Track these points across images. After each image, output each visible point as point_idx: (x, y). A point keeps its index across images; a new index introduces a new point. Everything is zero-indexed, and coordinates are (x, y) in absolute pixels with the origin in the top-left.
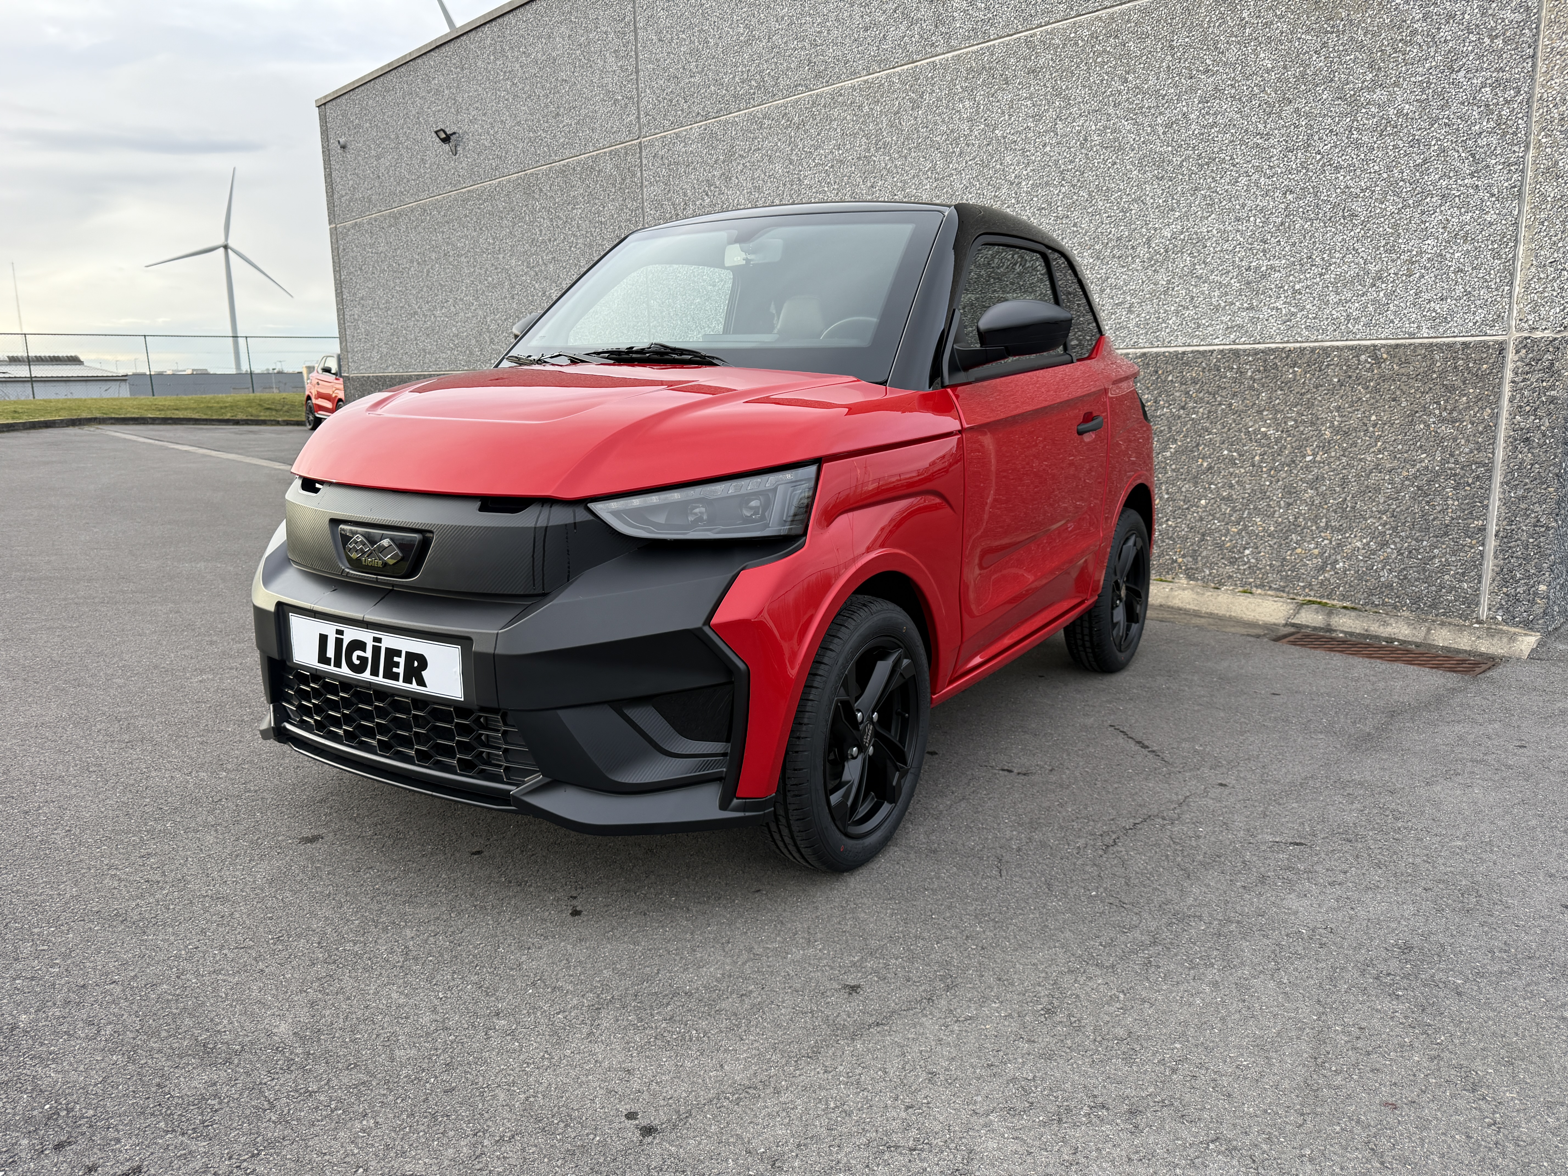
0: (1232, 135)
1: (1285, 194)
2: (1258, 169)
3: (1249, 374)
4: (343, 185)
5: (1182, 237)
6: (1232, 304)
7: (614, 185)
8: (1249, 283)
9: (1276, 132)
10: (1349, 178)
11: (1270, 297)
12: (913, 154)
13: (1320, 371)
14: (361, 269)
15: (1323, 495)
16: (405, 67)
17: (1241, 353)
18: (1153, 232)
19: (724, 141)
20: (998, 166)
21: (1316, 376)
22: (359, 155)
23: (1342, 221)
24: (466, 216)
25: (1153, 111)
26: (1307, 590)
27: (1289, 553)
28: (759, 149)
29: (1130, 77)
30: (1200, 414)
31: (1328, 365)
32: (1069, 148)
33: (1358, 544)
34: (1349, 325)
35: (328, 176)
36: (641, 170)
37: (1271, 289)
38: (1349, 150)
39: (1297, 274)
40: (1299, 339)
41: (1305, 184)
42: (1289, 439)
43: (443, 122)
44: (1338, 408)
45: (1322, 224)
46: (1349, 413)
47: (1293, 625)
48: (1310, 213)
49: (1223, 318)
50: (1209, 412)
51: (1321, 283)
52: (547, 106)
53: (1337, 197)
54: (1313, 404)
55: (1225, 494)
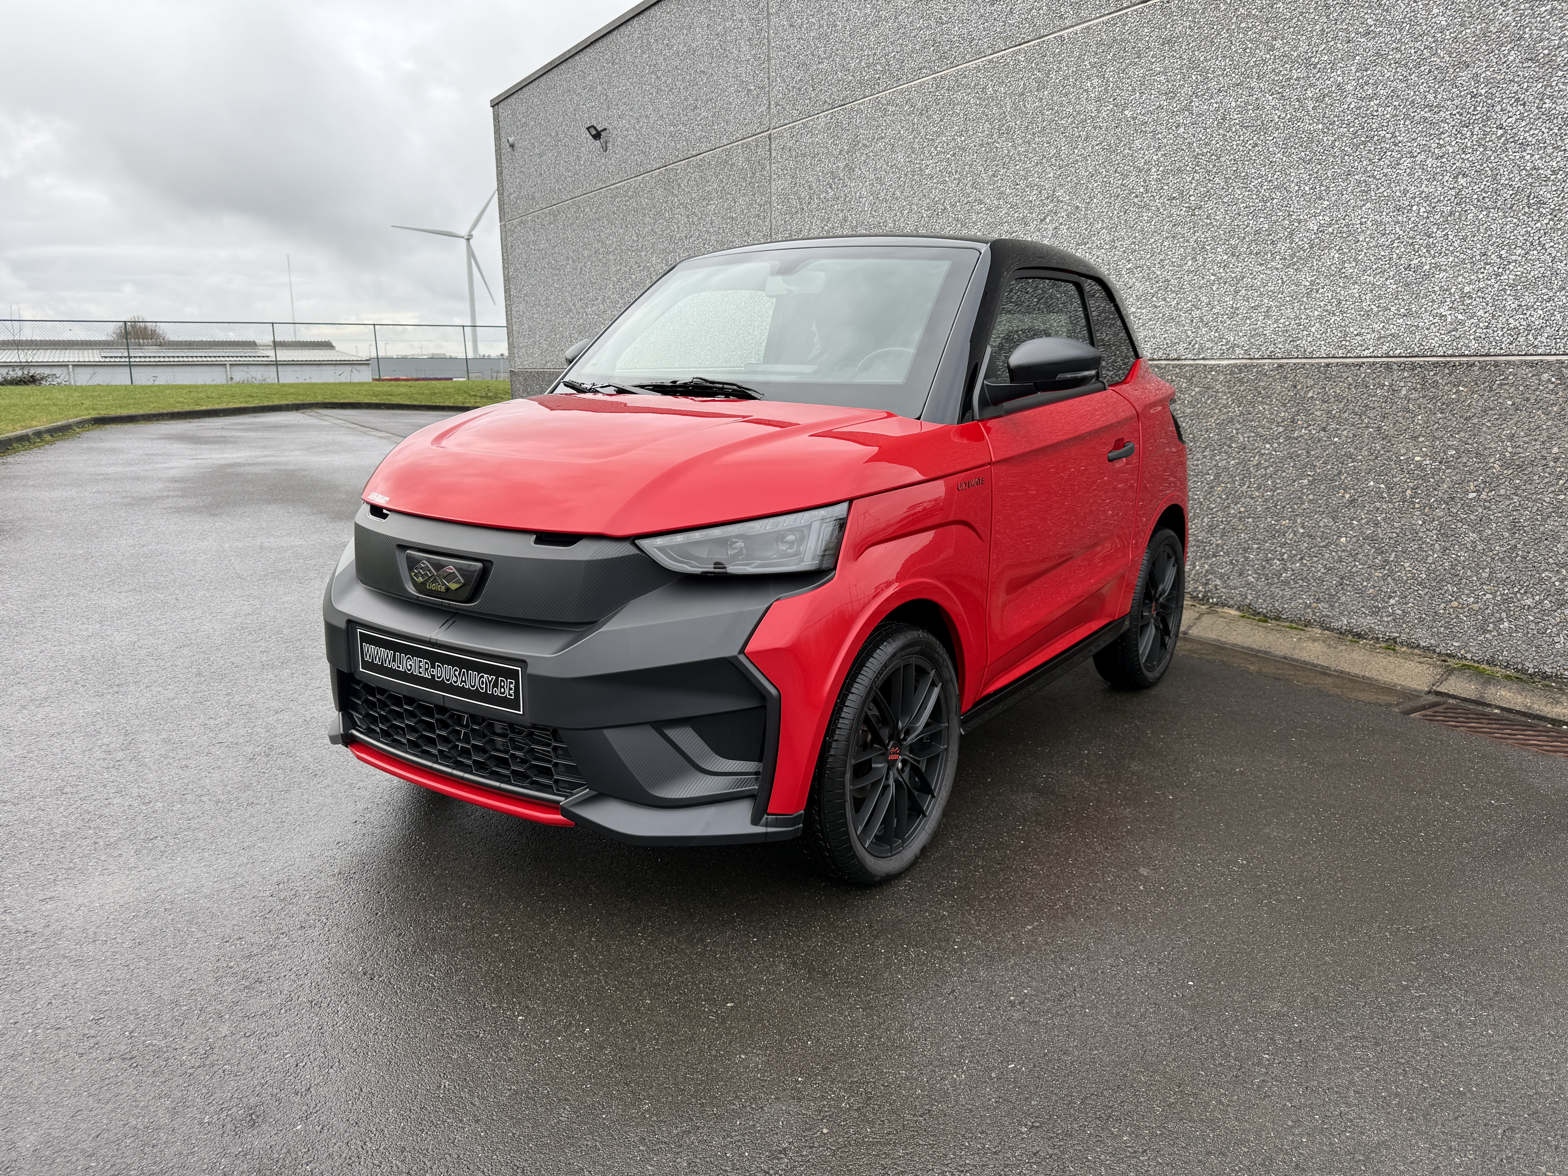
0: (1395, 108)
1: (1456, 177)
2: (1425, 149)
3: (1404, 392)
4: (511, 183)
5: (1330, 230)
6: (1387, 309)
7: (744, 179)
8: (1407, 285)
9: (1449, 103)
10: (1537, 157)
11: (1433, 301)
12: (1037, 139)
13: (1491, 390)
14: (525, 266)
15: (1488, 541)
16: (564, 64)
17: (1395, 367)
18: (1296, 224)
19: (848, 130)
20: (1126, 151)
21: (1485, 397)
22: (525, 153)
23: (1527, 210)
24: (614, 213)
25: (1302, 82)
26: (1463, 652)
27: (1443, 606)
28: (882, 138)
29: (1278, 44)
30: (1343, 438)
31: (1501, 384)
32: (1205, 129)
33: (1529, 602)
34: (1530, 337)
35: (500, 174)
36: (770, 163)
37: (1434, 292)
38: (1539, 123)
39: (1466, 275)
40: (1467, 352)
41: (1481, 165)
42: (1447, 471)
43: (596, 118)
44: (1511, 437)
45: (1500, 214)
46: (1525, 443)
47: (1438, 693)
48: (1487, 200)
49: (1375, 326)
50: (1354, 436)
51: (1496, 286)
52: (686, 99)
53: (1521, 181)
54: (1479, 430)
55: (1369, 532)
